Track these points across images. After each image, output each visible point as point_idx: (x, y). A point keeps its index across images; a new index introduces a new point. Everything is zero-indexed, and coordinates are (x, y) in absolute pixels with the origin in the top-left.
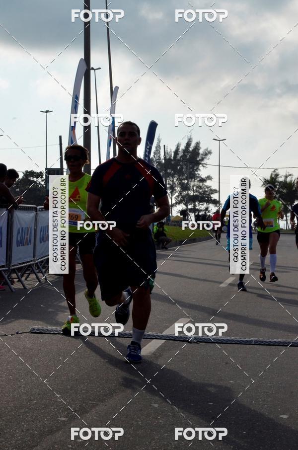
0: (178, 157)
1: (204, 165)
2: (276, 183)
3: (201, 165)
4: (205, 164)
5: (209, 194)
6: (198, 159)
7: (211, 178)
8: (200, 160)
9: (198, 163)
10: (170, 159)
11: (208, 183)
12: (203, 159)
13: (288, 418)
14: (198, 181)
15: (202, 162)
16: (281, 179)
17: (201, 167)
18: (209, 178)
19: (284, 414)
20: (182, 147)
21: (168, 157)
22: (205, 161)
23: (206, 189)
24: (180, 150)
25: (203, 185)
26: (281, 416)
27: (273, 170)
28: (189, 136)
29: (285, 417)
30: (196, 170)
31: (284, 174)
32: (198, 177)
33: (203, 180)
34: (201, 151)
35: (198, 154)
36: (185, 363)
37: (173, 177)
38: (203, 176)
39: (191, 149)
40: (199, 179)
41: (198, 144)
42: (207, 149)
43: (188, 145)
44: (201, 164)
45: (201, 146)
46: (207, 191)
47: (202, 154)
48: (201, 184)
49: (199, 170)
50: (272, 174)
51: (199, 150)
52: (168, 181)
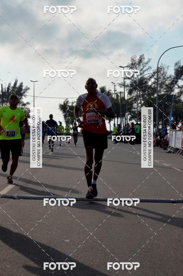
0: (10, 91)
1: (25, 96)
2: (67, 107)
3: (23, 96)
4: (25, 95)
5: (28, 113)
6: (22, 92)
7: (29, 103)
8: (23, 93)
9: (21, 95)
10: (5, 92)
11: (27, 106)
12: (24, 92)
13: (69, 241)
14: (22, 105)
15: (24, 94)
16: (70, 105)
17: (23, 97)
18: (28, 103)
19: (67, 239)
20: (12, 85)
21: (4, 91)
22: (26, 94)
23: (26, 110)
24: (11, 87)
25: (24, 107)
26: (66, 240)
27: (65, 99)
28: (16, 78)
29: (68, 241)
30: (21, 99)
31: (72, 102)
32: (22, 103)
33: (24, 105)
34: (23, 88)
35: (22, 89)
36: (11, 211)
37: (7, 103)
38: (25, 102)
39: (17, 86)
40: (22, 104)
41: (22, 83)
42: (27, 87)
43: (15, 84)
44: (23, 95)
45: (23, 84)
46: (27, 111)
47: (24, 90)
48: (23, 107)
49: (22, 98)
50: (64, 102)
51: (22, 87)
52: (4, 105)
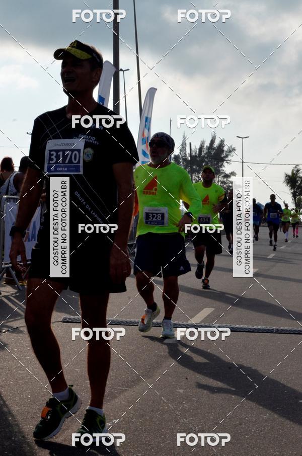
0: (203, 154)
1: (228, 162)
2: (298, 179)
3: (225, 162)
4: (229, 160)
7: (235, 173)
8: (224, 157)
9: (223, 160)
10: (195, 156)
11: (232, 178)
12: (227, 156)
14: (222, 177)
15: (227, 159)
17: (225, 163)
18: (233, 174)
20: (207, 144)
21: (194, 154)
22: (229, 158)
23: (230, 184)
24: (205, 147)
25: (227, 180)
27: (295, 166)
28: (213, 134)
30: (221, 166)
32: (222, 173)
33: (227, 176)
34: (225, 149)
35: (223, 151)
37: (199, 173)
38: (228, 172)
39: (215, 146)
40: (223, 175)
41: (222, 141)
42: (231, 147)
43: (212, 142)
44: (225, 160)
45: (225, 143)
46: (231, 187)
47: (226, 151)
48: (225, 179)
49: (224, 166)
50: (293, 170)
51: (224, 147)
52: (193, 177)
